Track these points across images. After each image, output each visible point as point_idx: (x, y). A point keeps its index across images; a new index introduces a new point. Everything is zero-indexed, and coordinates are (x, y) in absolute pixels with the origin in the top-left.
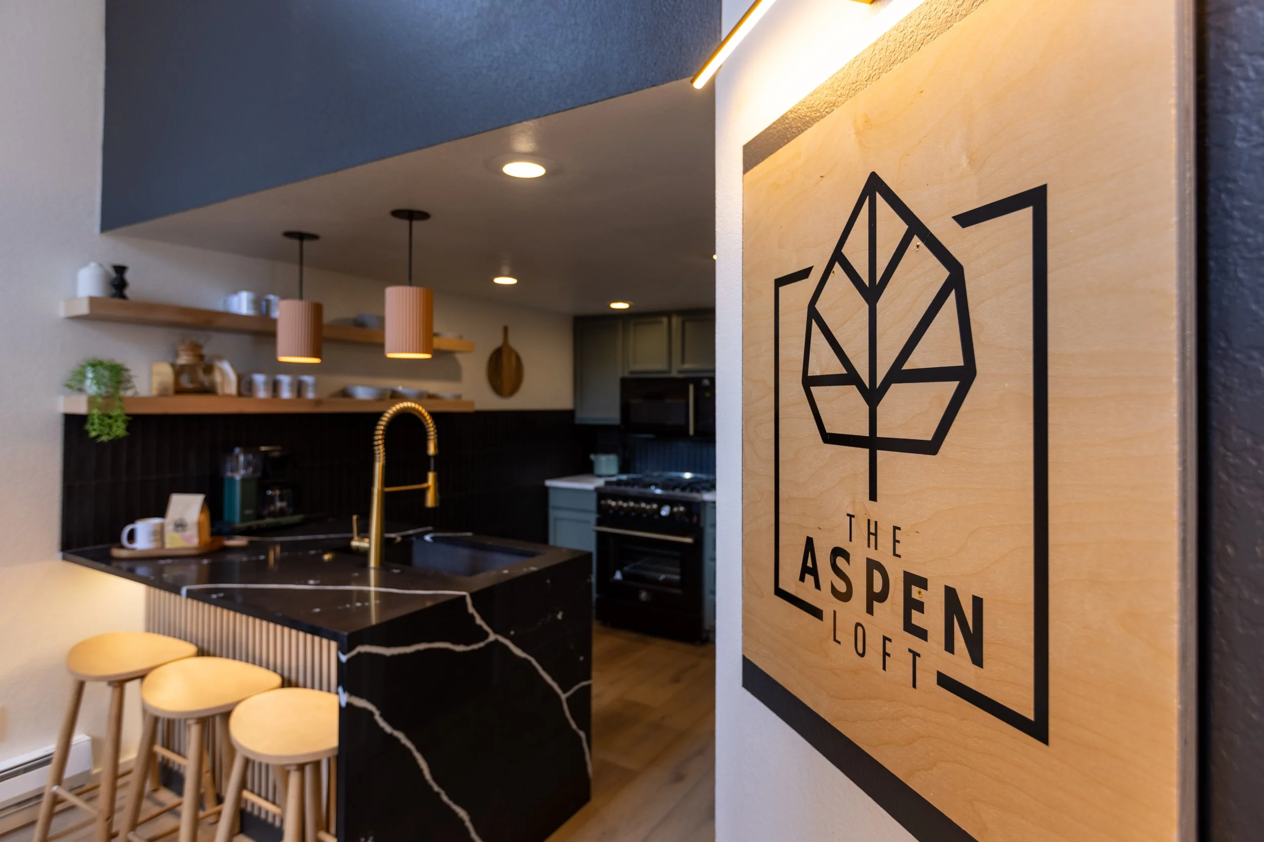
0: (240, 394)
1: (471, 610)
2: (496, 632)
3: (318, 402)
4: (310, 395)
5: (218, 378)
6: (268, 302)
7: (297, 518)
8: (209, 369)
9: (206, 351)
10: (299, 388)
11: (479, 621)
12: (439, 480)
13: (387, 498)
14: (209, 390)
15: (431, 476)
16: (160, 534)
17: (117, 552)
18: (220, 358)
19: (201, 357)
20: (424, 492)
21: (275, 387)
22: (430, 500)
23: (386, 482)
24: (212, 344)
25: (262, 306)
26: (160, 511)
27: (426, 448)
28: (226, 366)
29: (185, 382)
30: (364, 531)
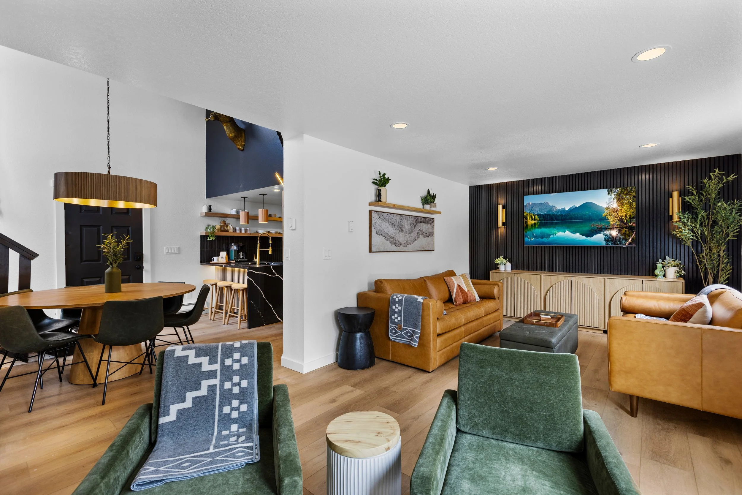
0: (233, 232)
1: (272, 269)
2: (278, 274)
3: (250, 234)
4: (248, 232)
5: (229, 228)
6: (239, 211)
7: (246, 260)
8: (227, 226)
9: (227, 222)
10: (246, 230)
11: (274, 271)
12: (272, 248)
13: (260, 251)
14: (227, 231)
15: (270, 248)
16: (219, 259)
17: (211, 262)
18: (229, 224)
19: (226, 224)
20: (269, 251)
21: (241, 230)
22: (270, 253)
23: (260, 248)
24: (228, 221)
25: (238, 212)
26: (218, 255)
27: (269, 242)
28: (230, 225)
29: (222, 228)
30: (256, 258)
